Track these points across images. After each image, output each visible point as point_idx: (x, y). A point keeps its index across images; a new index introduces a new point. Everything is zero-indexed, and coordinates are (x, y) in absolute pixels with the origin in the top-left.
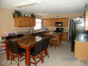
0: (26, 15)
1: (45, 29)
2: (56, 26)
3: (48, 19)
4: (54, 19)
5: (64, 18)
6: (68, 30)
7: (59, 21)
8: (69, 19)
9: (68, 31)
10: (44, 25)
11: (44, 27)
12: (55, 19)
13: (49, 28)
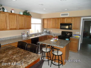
0: (13, 12)
1: (46, 32)
2: (61, 28)
3: (51, 19)
4: (58, 18)
5: (75, 17)
6: (79, 35)
7: (65, 21)
8: (82, 18)
9: (79, 37)
10: (45, 27)
11: (45, 30)
12: (61, 18)
13: (51, 31)
